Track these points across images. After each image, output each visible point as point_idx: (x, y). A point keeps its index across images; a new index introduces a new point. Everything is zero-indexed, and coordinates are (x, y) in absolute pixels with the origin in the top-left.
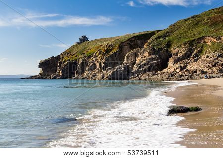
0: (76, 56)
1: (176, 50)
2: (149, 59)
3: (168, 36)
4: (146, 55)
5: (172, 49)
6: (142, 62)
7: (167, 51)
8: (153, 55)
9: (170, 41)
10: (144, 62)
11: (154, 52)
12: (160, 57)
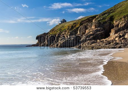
0: (57, 32)
1: (117, 23)
2: (95, 30)
3: (112, 12)
4: (93, 27)
5: (114, 22)
6: (90, 33)
7: (110, 23)
8: (98, 27)
9: (112, 16)
10: (91, 33)
11: (100, 25)
12: (104, 29)
